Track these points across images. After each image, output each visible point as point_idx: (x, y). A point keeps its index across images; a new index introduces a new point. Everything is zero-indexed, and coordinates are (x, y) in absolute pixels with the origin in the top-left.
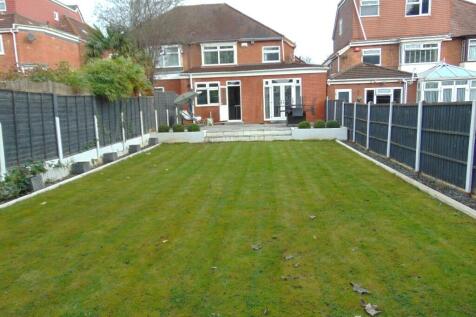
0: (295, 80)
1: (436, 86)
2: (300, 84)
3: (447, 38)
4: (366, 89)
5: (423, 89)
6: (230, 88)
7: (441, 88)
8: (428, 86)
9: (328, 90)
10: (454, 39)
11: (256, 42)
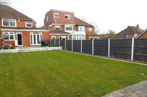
0: (40, 33)
1: (75, 36)
2: (42, 34)
3: (74, 25)
4: (60, 37)
5: (73, 37)
6: (18, 35)
7: (76, 37)
8: (74, 36)
9: (50, 36)
10: (76, 25)
11: (23, 20)
